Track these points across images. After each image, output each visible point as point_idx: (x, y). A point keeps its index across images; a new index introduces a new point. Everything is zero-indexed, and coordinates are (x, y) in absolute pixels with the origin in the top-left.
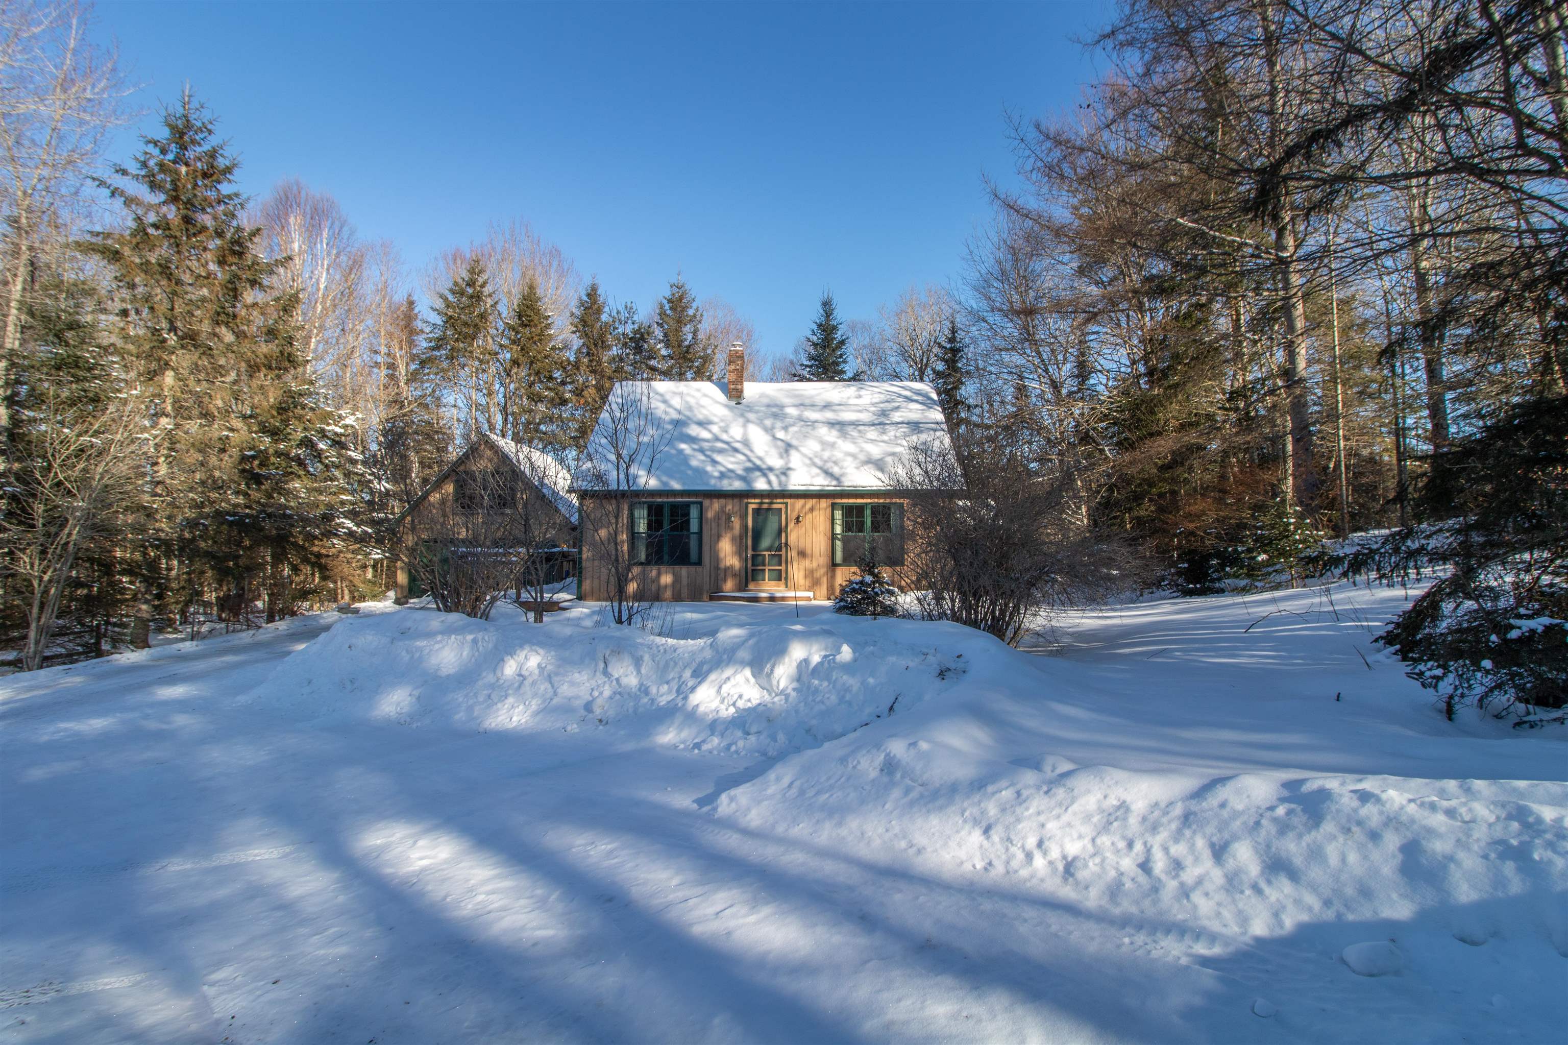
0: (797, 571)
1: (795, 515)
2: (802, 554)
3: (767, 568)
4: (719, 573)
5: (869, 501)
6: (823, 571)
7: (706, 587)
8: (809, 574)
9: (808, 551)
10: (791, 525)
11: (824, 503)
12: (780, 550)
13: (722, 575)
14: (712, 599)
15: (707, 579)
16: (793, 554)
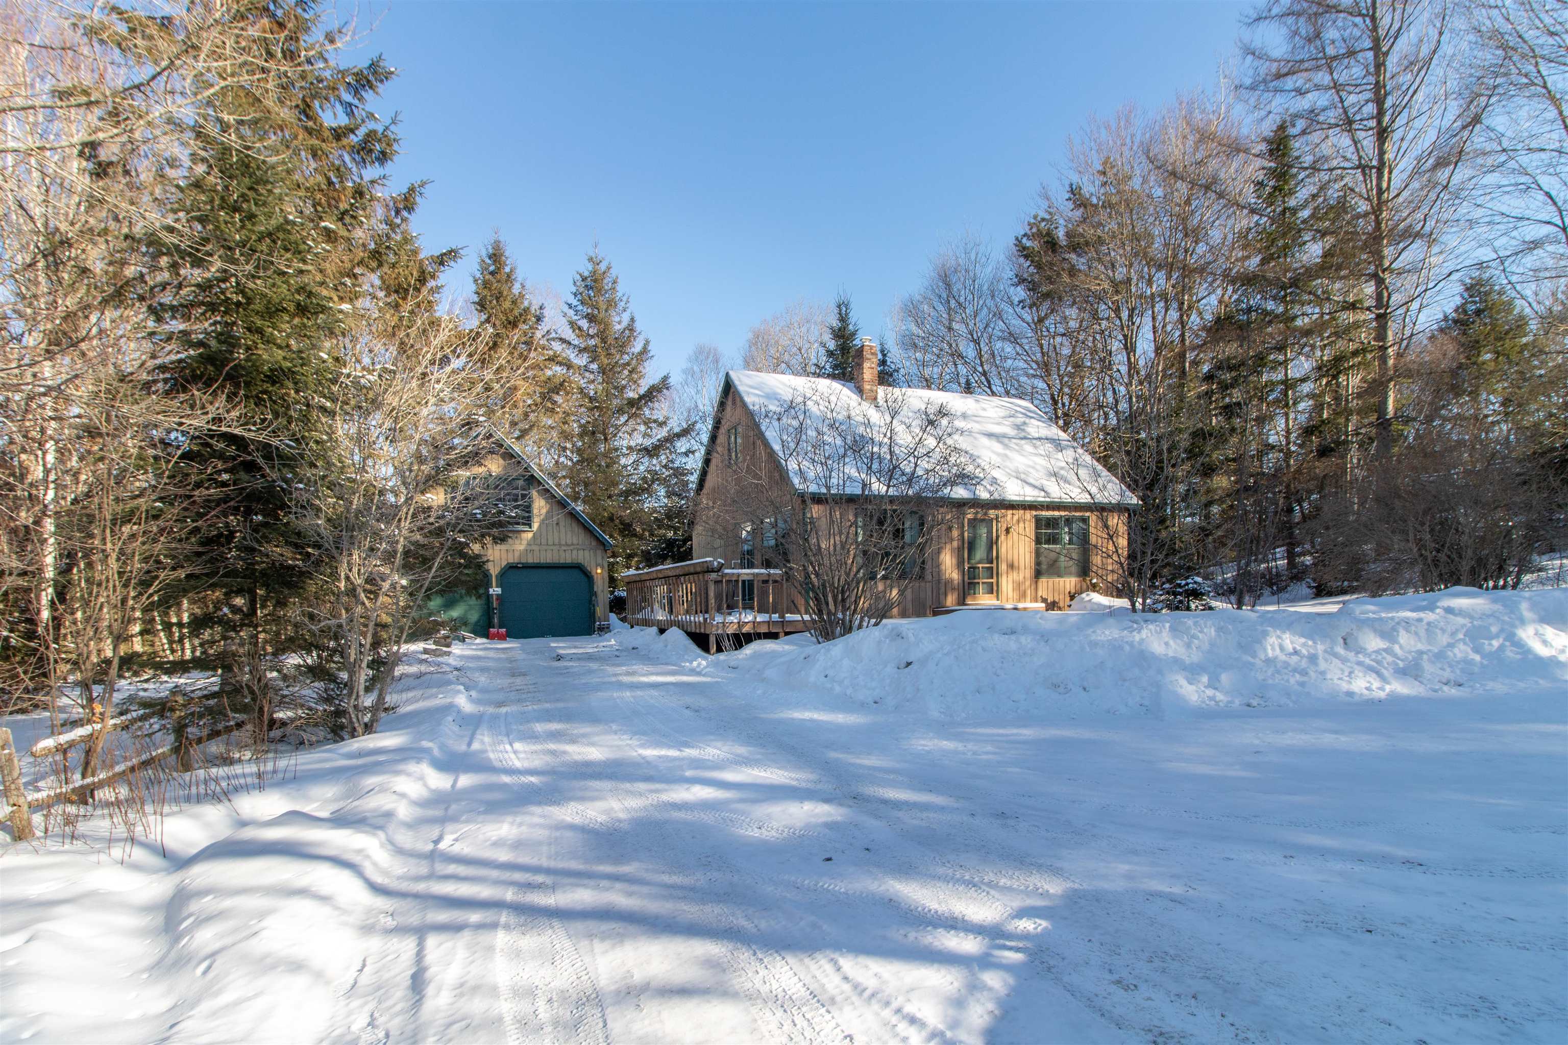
0: (1007, 584)
1: (1004, 528)
2: (1011, 566)
3: (981, 581)
4: (941, 586)
5: (1063, 513)
6: (1028, 583)
7: (929, 603)
8: (1018, 586)
9: (1016, 564)
10: (1002, 538)
11: (1029, 515)
12: (992, 562)
13: (942, 590)
14: (935, 613)
15: (929, 593)
16: (1003, 567)
